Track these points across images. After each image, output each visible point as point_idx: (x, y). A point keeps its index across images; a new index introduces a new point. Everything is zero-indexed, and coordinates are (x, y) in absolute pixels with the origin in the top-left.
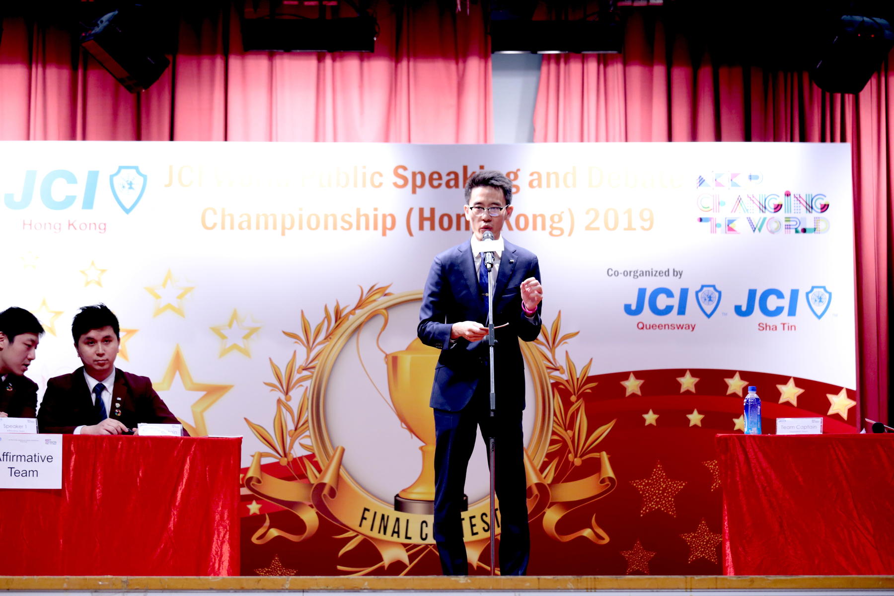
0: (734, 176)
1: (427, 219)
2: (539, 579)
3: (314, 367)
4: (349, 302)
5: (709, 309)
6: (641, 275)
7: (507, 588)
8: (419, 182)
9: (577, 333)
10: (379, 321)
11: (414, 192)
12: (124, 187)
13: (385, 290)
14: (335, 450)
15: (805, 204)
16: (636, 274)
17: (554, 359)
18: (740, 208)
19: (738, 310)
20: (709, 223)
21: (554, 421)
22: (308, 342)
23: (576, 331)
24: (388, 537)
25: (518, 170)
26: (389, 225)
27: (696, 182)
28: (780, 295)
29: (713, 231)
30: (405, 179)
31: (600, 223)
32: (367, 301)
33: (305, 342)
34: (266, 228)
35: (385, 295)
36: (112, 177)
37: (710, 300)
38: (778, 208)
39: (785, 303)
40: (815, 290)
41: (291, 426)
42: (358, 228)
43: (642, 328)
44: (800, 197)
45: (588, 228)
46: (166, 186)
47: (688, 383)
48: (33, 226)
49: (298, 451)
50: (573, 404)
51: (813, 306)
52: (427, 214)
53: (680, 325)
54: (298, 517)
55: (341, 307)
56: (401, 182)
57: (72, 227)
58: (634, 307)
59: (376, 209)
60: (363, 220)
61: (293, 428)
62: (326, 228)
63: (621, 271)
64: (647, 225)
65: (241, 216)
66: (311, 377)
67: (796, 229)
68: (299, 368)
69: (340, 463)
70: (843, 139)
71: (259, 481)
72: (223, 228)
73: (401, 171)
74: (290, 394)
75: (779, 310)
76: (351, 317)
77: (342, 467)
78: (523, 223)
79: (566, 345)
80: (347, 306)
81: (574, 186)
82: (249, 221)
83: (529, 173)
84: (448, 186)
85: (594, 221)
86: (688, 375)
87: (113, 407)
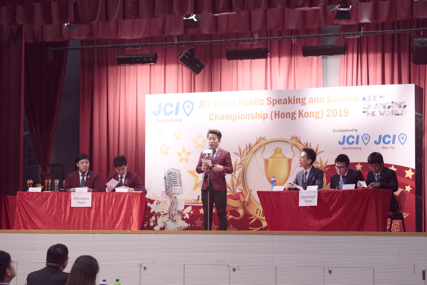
0: (375, 96)
1: (277, 115)
3: (242, 164)
4: (253, 142)
5: (366, 142)
8: (275, 103)
9: (324, 151)
10: (262, 148)
11: (273, 106)
12: (187, 107)
13: (264, 138)
14: (249, 190)
15: (398, 105)
16: (343, 131)
18: (377, 108)
19: (376, 142)
20: (366, 113)
23: (323, 150)
25: (306, 97)
26: (265, 117)
27: (362, 99)
28: (389, 137)
29: (368, 116)
30: (270, 102)
31: (331, 114)
32: (259, 142)
33: (240, 156)
34: (229, 119)
35: (264, 140)
36: (183, 104)
37: (366, 139)
38: (389, 107)
39: (391, 139)
40: (401, 135)
41: (236, 183)
42: (256, 118)
43: (344, 149)
44: (397, 103)
45: (327, 116)
46: (199, 107)
47: (359, 167)
48: (161, 120)
49: (238, 191)
51: (401, 140)
52: (277, 113)
53: (356, 148)
54: (238, 212)
55: (251, 144)
56: (269, 103)
57: (172, 121)
60: (257, 115)
62: (246, 119)
63: (338, 130)
64: (346, 114)
65: (221, 116)
67: (395, 114)
68: (238, 164)
69: (250, 194)
72: (216, 120)
73: (269, 99)
74: (236, 172)
75: (389, 142)
76: (254, 147)
77: (251, 196)
78: (307, 115)
79: (320, 155)
80: (252, 144)
81: (323, 102)
82: (223, 117)
83: (309, 98)
84: (284, 103)
85: (329, 114)
86: (359, 164)
87: (125, 182)
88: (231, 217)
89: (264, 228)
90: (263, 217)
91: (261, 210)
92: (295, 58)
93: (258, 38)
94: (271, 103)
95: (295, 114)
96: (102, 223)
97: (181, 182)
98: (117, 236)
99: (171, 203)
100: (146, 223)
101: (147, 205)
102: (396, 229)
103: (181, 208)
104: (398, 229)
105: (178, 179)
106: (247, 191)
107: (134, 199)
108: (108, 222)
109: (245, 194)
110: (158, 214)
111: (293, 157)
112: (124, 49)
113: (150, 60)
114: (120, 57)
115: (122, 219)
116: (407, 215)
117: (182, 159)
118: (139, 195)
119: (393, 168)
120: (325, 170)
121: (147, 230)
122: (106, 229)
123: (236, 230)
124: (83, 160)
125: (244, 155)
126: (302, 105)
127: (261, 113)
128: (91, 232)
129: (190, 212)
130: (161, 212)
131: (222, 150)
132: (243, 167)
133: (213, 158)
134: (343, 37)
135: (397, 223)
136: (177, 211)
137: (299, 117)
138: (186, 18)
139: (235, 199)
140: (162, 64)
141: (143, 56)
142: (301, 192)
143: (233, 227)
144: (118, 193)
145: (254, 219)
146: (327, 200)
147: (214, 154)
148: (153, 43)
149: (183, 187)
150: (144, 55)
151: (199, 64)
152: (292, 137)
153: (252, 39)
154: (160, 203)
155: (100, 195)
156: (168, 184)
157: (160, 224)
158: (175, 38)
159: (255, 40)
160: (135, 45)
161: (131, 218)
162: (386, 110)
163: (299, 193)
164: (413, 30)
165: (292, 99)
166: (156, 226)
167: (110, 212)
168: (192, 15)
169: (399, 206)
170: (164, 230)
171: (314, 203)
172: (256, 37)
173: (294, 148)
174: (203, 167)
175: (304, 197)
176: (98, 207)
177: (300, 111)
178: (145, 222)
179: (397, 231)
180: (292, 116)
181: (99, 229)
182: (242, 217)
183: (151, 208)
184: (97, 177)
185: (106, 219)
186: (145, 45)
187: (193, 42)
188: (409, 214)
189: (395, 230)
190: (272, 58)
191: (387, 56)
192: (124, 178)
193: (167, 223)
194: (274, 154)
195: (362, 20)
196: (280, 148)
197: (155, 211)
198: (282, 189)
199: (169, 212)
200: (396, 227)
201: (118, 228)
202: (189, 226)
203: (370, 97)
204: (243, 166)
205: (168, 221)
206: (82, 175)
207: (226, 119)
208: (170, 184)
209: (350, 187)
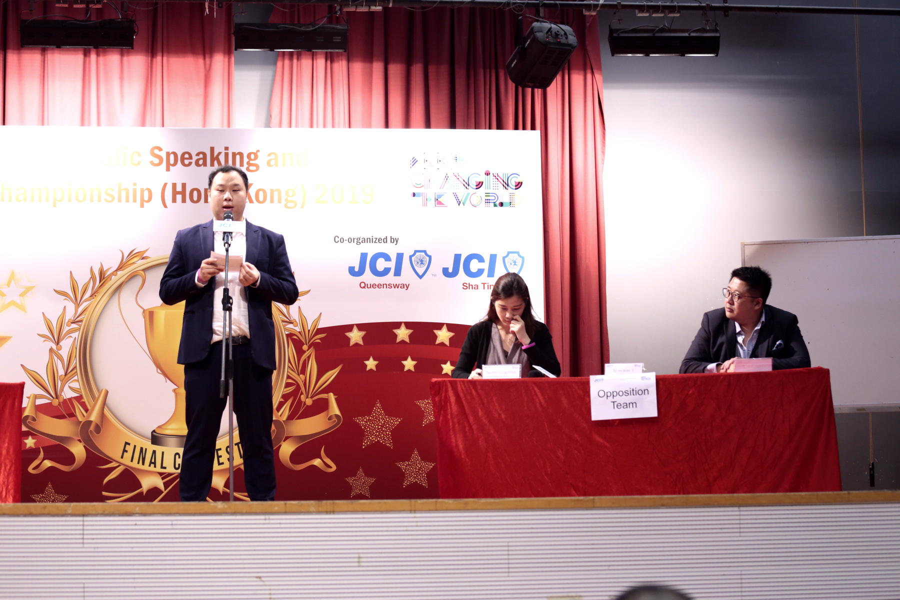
0: (442, 157)
1: (179, 193)
2: (286, 504)
3: (81, 321)
4: (112, 264)
5: (421, 271)
6: (363, 241)
7: (258, 511)
8: (172, 161)
9: (309, 291)
10: (138, 281)
11: (168, 169)
13: (143, 255)
14: (100, 392)
15: (502, 182)
16: (359, 241)
17: (289, 313)
18: (447, 185)
19: (445, 272)
20: (421, 197)
21: (288, 367)
22: (76, 299)
23: (307, 289)
24: (146, 467)
25: (258, 151)
26: (146, 198)
27: (410, 162)
28: (480, 259)
29: (425, 204)
30: (160, 159)
31: (328, 197)
32: (126, 264)
33: (73, 299)
34: (40, 200)
35: (143, 258)
37: (422, 263)
39: (485, 266)
40: (510, 255)
41: (61, 372)
42: (120, 201)
43: (364, 287)
44: (498, 176)
45: (318, 201)
47: (403, 334)
49: (68, 394)
50: (305, 352)
51: (509, 268)
52: (179, 189)
53: (396, 284)
54: (68, 450)
55: (105, 270)
56: (157, 161)
58: (357, 269)
59: (135, 184)
60: (124, 194)
61: (63, 373)
62: (92, 200)
63: (346, 238)
64: (368, 199)
65: (18, 190)
66: (79, 329)
67: (494, 202)
68: (69, 321)
69: (104, 403)
70: (533, 128)
71: (34, 419)
73: (156, 152)
74: (61, 344)
75: (480, 272)
76: (113, 277)
77: (105, 407)
78: (262, 197)
80: (110, 268)
81: (306, 165)
82: (25, 195)
83: (267, 153)
84: (197, 164)
85: (324, 195)
94: (160, 164)
134: (339, 7)
142: (597, 380)
143: (56, 492)
162: (471, 190)
165: (220, 153)
171: (647, 408)
207: (32, 200)
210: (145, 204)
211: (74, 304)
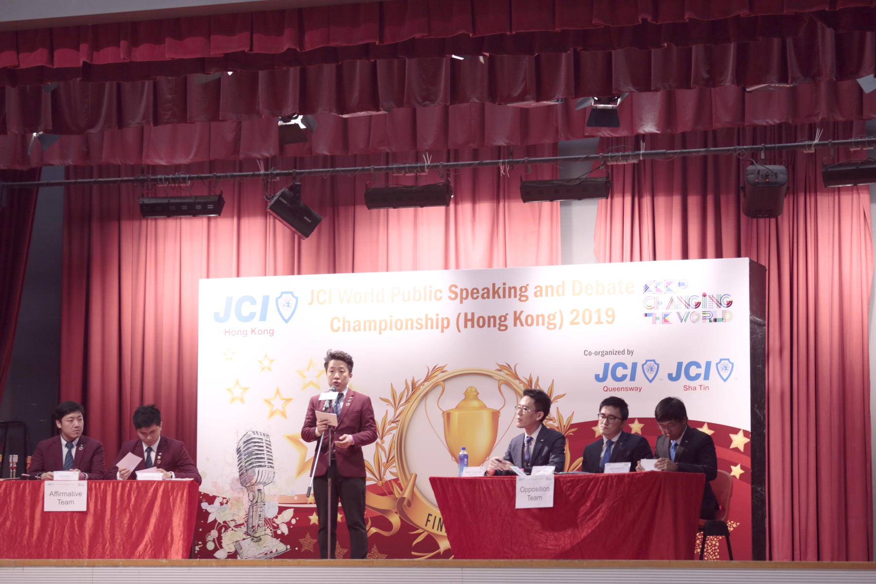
1: (469, 320)
3: (398, 421)
4: (420, 377)
5: (651, 376)
6: (606, 354)
8: (464, 296)
9: (565, 395)
10: (439, 389)
11: (461, 302)
12: (284, 306)
13: (443, 369)
14: (411, 475)
15: (716, 301)
16: (603, 354)
18: (672, 306)
19: (670, 376)
20: (652, 317)
22: (395, 404)
23: (564, 393)
24: (443, 533)
25: (528, 285)
26: (445, 325)
27: (642, 289)
28: (698, 365)
29: (654, 322)
30: (456, 294)
31: (580, 319)
32: (432, 376)
33: (393, 404)
34: (370, 330)
35: (443, 372)
36: (277, 299)
37: (652, 370)
38: (698, 305)
39: (702, 371)
40: (722, 362)
41: (384, 460)
42: (426, 328)
43: (607, 391)
44: (713, 297)
45: (572, 323)
46: (310, 304)
47: (636, 427)
48: (231, 331)
49: (388, 477)
51: (721, 373)
52: (469, 317)
53: (631, 388)
54: (388, 520)
55: (416, 381)
56: (453, 296)
57: (253, 333)
58: (601, 376)
60: (429, 322)
61: (386, 461)
62: (407, 328)
63: (593, 352)
64: (610, 320)
65: (355, 322)
66: (397, 427)
67: (710, 319)
68: (390, 421)
69: (414, 484)
72: (344, 330)
73: (453, 289)
74: (384, 439)
75: (698, 376)
76: (422, 387)
77: (415, 487)
78: (530, 321)
79: (557, 403)
80: (419, 380)
81: (563, 294)
82: (359, 325)
83: (534, 287)
84: (483, 297)
85: (576, 318)
86: (636, 422)
87: (156, 459)
88: (374, 530)
89: (442, 553)
90: (441, 531)
91: (435, 517)
92: (506, 204)
93: (430, 163)
94: (456, 298)
95: (505, 319)
96: (108, 544)
97: (271, 459)
98: (141, 571)
99: (252, 501)
100: (198, 545)
101: (201, 507)
102: (712, 555)
103: (270, 512)
104: (716, 554)
105: (265, 452)
106: (409, 477)
107: (175, 494)
108: (122, 543)
109: (403, 483)
110: (222, 524)
111: (503, 407)
112: (155, 185)
113: (209, 208)
114: (147, 201)
115: (150, 536)
116: (734, 525)
117: (274, 412)
118: (187, 486)
119: (705, 430)
120: (568, 432)
121: (200, 558)
122: (116, 557)
123: (385, 558)
124: (71, 415)
125: (401, 404)
126: (520, 300)
127: (437, 317)
128: (85, 564)
129: (290, 521)
130: (229, 521)
131: (354, 393)
132: (399, 428)
133: (337, 409)
134: (602, 163)
135: (714, 542)
136: (263, 519)
137: (515, 325)
138: (284, 122)
139: (384, 494)
140: (233, 217)
141: (195, 200)
142: (520, 480)
143: (379, 552)
144: (143, 482)
145: (422, 535)
146: (573, 495)
147: (340, 400)
148: (215, 173)
149: (275, 468)
150: (196, 197)
151: (310, 215)
152: (499, 365)
153: (419, 165)
154: (229, 503)
155: (105, 486)
156: (246, 463)
157: (228, 545)
158: (260, 163)
159: (424, 167)
160: (178, 176)
161: (169, 534)
162: (691, 310)
163: (515, 481)
164: (745, 149)
165: (499, 288)
166: (219, 550)
167: (126, 521)
168: (296, 115)
169: (720, 507)
170: (236, 558)
171: (547, 501)
172: (427, 162)
173: (504, 388)
174: (320, 429)
175: (525, 490)
176: (99, 512)
177: (515, 313)
178: (196, 542)
179: (714, 558)
180: (500, 323)
181: (102, 557)
182: (396, 532)
183: (209, 513)
184: (98, 449)
185: (116, 537)
186: (198, 178)
187: (298, 171)
188: (738, 524)
189: (711, 557)
190: (459, 204)
191: (693, 202)
192: (154, 451)
193: (242, 543)
194: (463, 400)
195: (642, 128)
196: (475, 389)
197: (217, 519)
198: (480, 472)
199: (246, 522)
200: (712, 551)
201: (141, 555)
202: (287, 549)
203: (659, 284)
204: (399, 426)
205: (244, 539)
206: (66, 446)
207: (365, 330)
208: (249, 463)
209: (620, 468)
210: (445, 330)
211: (394, 408)
